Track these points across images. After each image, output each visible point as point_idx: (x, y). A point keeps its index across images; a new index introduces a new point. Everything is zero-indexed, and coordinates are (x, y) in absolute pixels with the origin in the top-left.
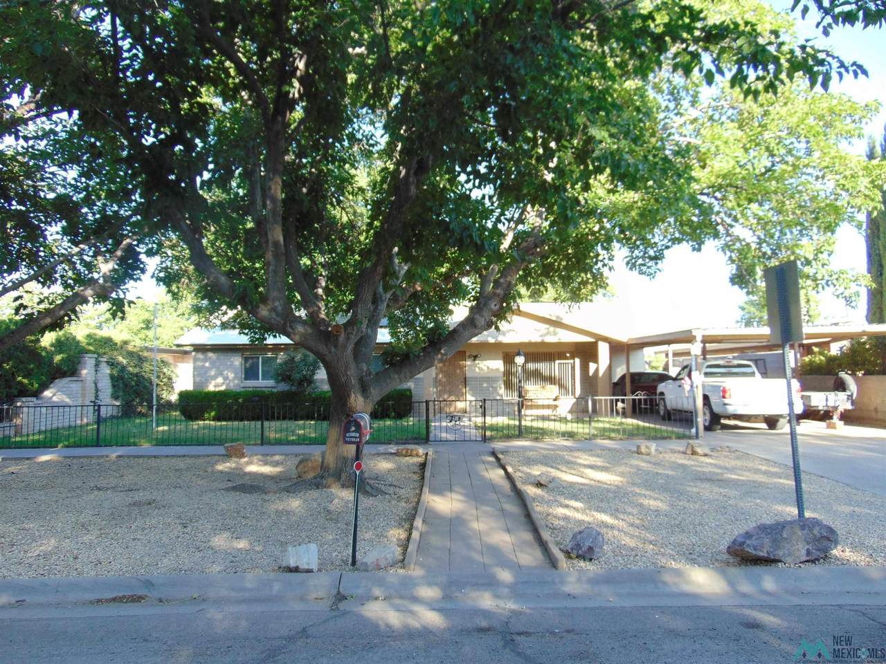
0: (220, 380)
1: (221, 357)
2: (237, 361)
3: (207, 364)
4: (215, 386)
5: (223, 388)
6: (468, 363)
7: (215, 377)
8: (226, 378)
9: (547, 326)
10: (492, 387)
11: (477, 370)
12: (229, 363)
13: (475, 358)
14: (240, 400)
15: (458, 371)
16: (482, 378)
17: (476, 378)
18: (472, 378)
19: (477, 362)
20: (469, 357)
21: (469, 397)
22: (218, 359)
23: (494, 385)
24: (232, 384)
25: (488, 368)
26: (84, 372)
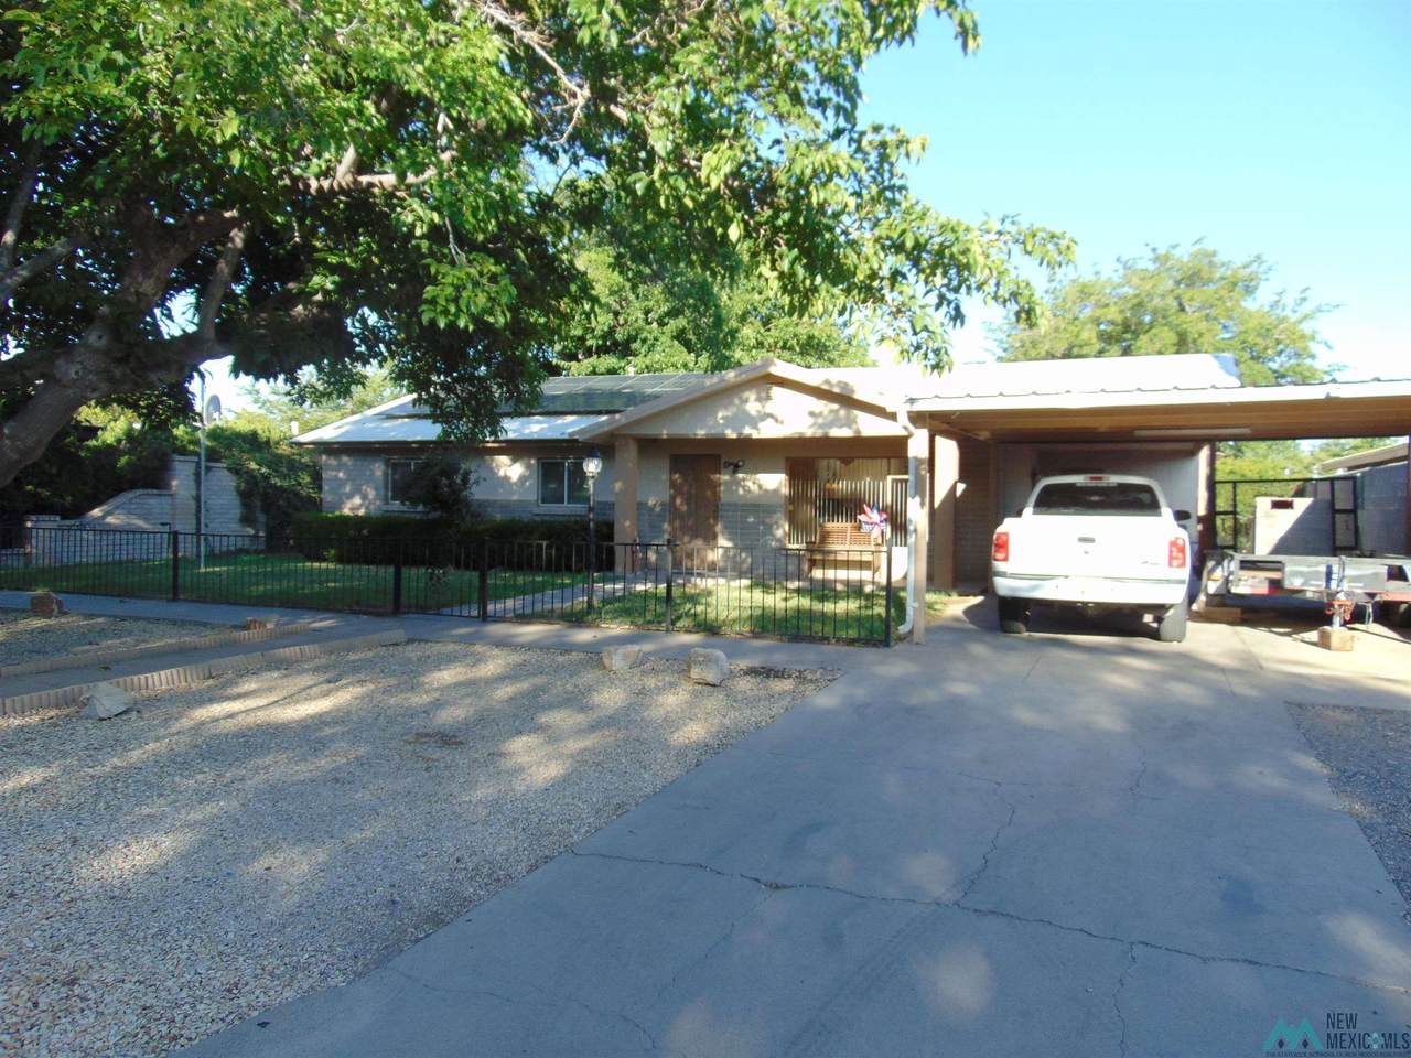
0: (357, 500)
1: (359, 463)
2: (378, 469)
3: (341, 475)
4: (352, 509)
5: (362, 512)
6: (725, 478)
7: (350, 496)
8: (364, 497)
9: (835, 406)
10: (763, 523)
11: (741, 491)
12: (368, 473)
13: (736, 468)
14: (365, 532)
15: (709, 493)
16: (746, 505)
17: (736, 505)
18: (729, 505)
19: (740, 476)
20: (728, 465)
21: (723, 542)
22: (355, 465)
23: (768, 520)
24: (372, 507)
25: (760, 487)
26: (174, 483)
